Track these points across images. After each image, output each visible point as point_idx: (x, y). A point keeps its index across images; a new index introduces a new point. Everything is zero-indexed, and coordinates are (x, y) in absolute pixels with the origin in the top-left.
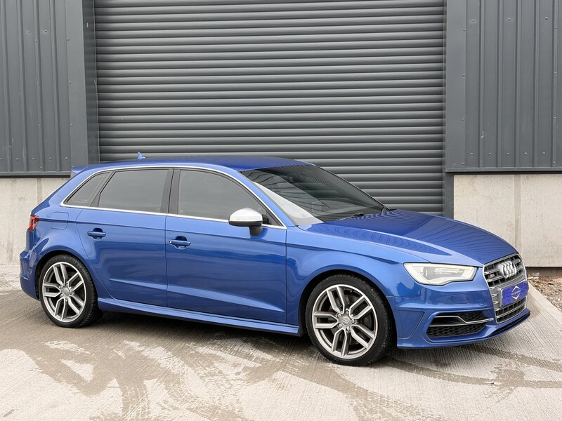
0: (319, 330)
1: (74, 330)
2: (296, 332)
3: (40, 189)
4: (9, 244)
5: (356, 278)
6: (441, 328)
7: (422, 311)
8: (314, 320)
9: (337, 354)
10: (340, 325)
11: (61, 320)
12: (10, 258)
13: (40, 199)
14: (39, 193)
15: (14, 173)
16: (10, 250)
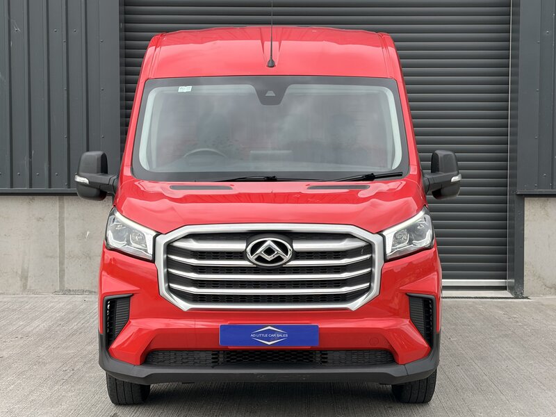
4: (23, 270)
12: (25, 287)
13: (61, 219)
14: (61, 213)
15: (34, 189)
16: (24, 277)
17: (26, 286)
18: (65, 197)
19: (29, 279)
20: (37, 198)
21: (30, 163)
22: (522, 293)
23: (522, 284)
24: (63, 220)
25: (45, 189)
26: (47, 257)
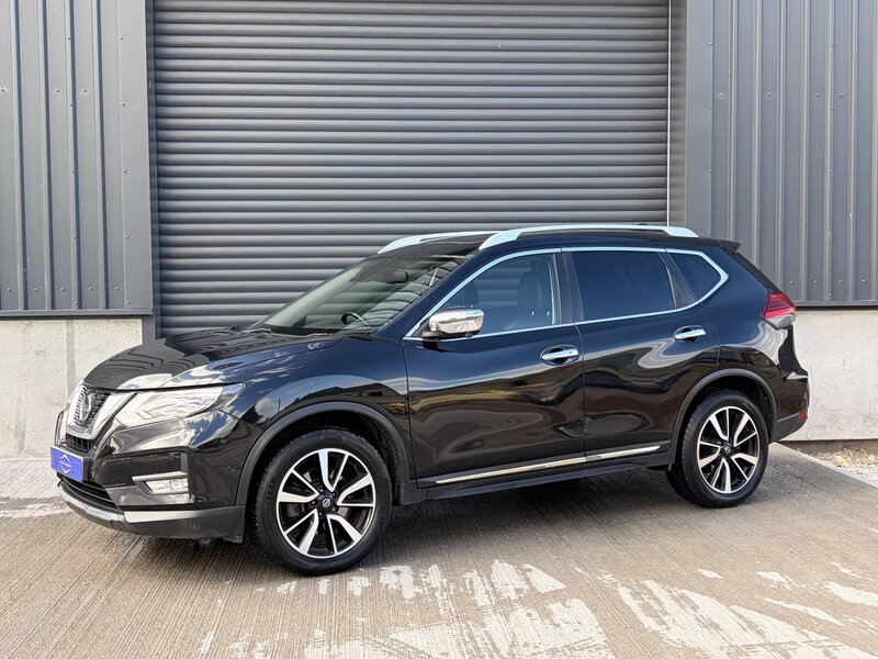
3: (71, 336)
4: (18, 424)
12: (21, 446)
13: (70, 352)
14: (70, 343)
15: (31, 312)
16: (21, 434)
17: (23, 445)
18: (75, 321)
19: (26, 435)
20: (35, 322)
21: (25, 274)
24: (73, 353)
25: (47, 310)
26: (51, 404)
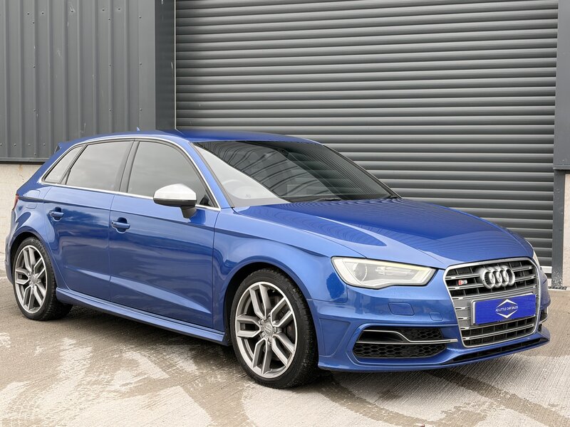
0: (243, 338)
1: (38, 322)
2: (221, 340)
5: (279, 275)
6: (374, 346)
7: (347, 322)
8: (237, 325)
9: (257, 371)
10: (263, 334)
11: (27, 311)
22: (560, 283)
23: (561, 272)
